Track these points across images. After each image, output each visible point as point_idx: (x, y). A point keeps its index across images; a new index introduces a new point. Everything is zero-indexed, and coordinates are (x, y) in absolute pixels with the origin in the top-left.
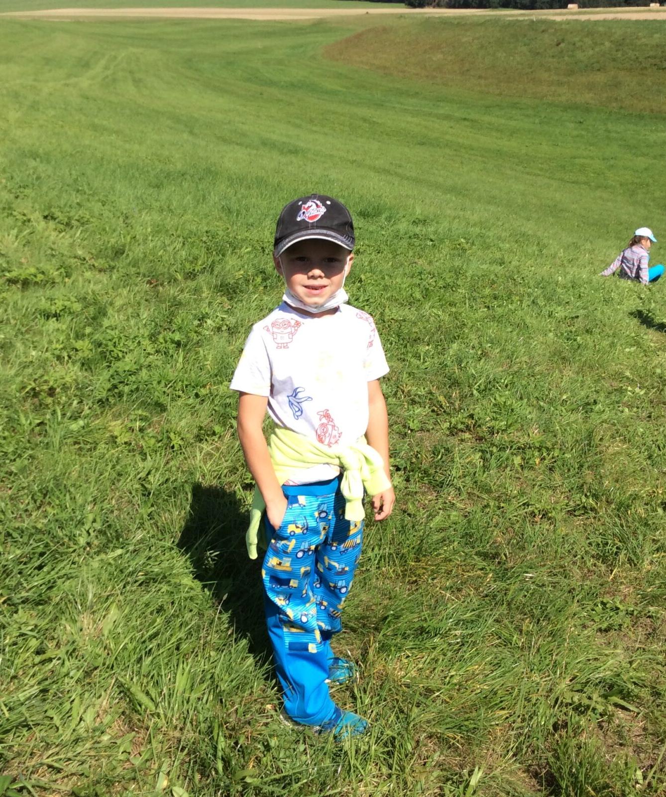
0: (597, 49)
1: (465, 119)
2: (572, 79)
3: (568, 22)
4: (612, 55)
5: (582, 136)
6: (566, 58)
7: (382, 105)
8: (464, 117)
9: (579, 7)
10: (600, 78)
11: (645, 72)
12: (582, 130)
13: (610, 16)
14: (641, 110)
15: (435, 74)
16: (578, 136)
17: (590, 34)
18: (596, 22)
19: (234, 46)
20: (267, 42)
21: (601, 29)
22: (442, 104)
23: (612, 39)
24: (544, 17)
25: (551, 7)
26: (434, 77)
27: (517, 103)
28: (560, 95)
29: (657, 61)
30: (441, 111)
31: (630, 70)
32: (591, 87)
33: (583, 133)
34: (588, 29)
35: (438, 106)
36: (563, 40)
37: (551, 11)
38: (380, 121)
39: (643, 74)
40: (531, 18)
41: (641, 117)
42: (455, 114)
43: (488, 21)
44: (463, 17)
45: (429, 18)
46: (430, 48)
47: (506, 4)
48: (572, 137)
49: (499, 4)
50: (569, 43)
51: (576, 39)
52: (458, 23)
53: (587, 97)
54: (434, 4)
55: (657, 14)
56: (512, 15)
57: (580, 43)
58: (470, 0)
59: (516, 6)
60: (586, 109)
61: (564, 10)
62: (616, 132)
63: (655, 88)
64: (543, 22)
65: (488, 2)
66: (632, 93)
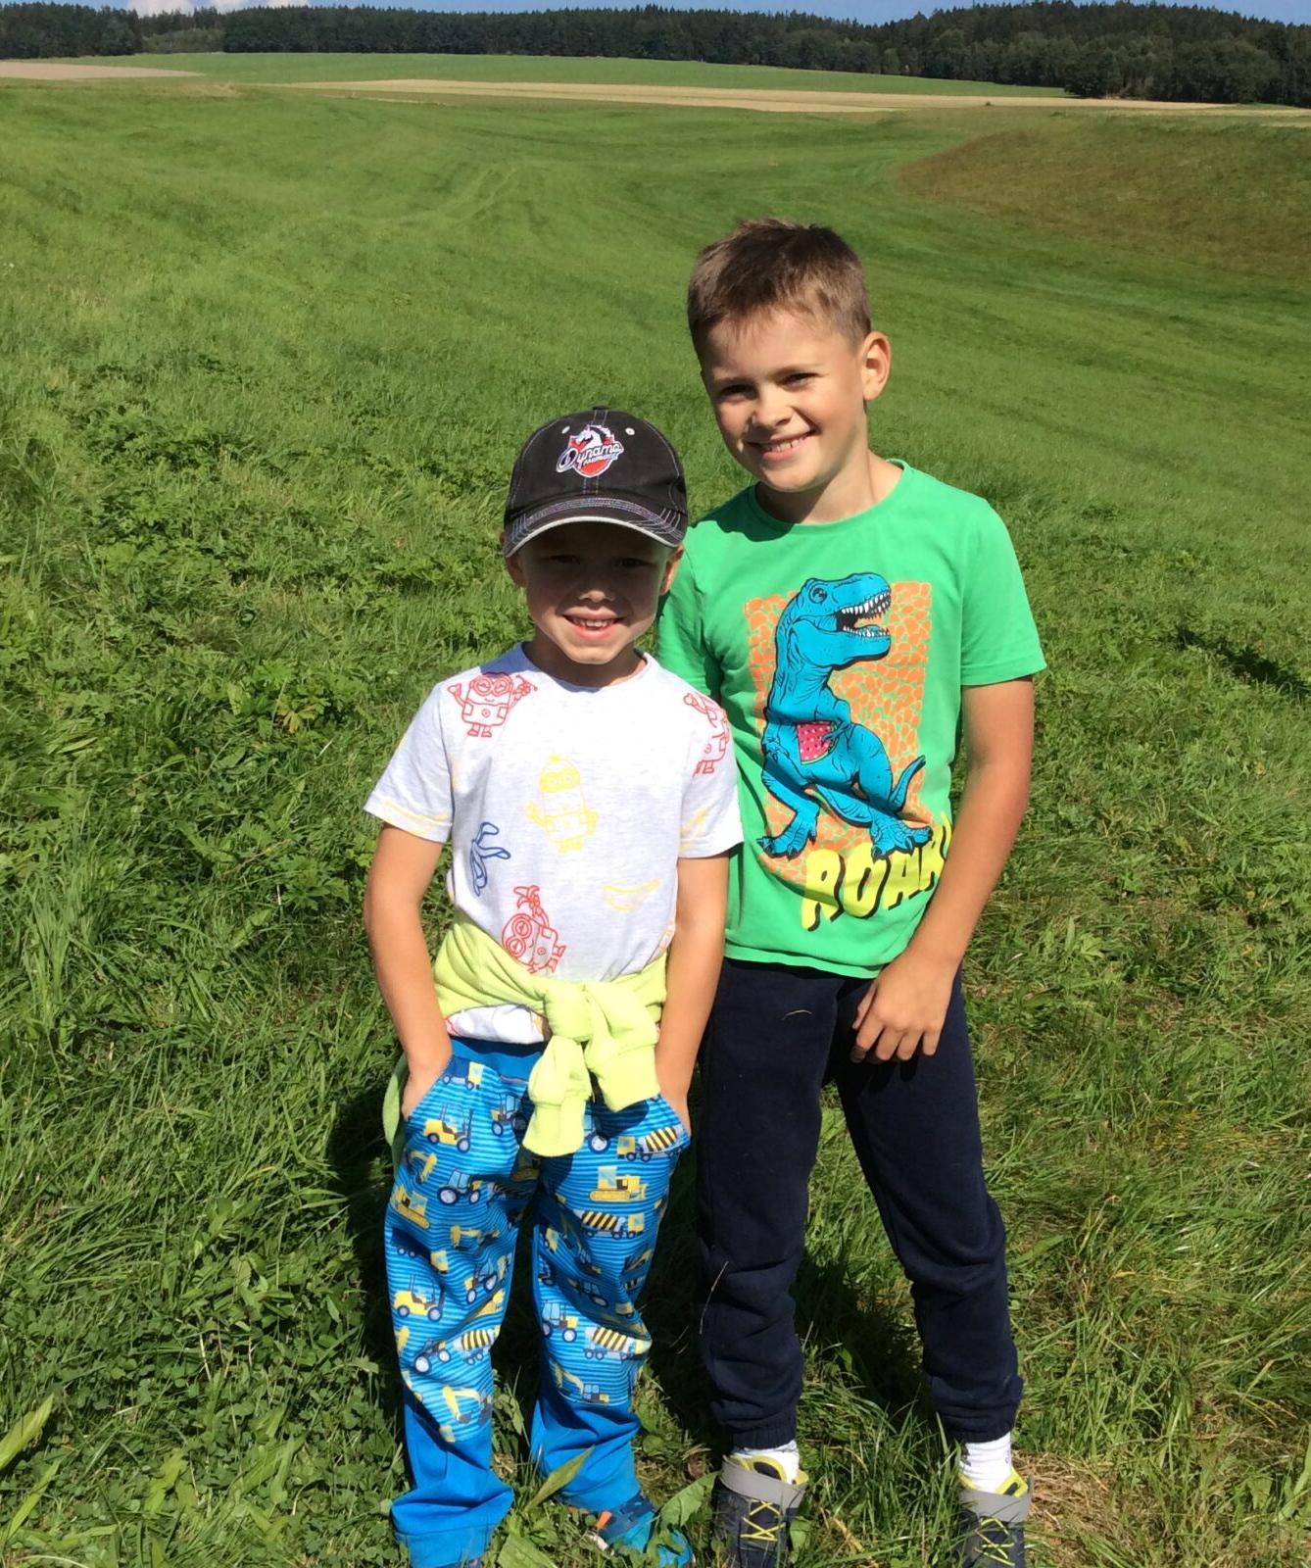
1: (1176, 318)
8: (1173, 314)
15: (1119, 226)
19: (725, 160)
20: (790, 155)
22: (1129, 286)
26: (1119, 234)
27: (1285, 292)
30: (1130, 301)
35: (1123, 291)
42: (1157, 308)
43: (1234, 128)
44: (1182, 120)
45: (1114, 118)
46: (1112, 178)
47: (1269, 95)
49: (1255, 94)
52: (1172, 131)
54: (1122, 91)
56: (1282, 118)
58: (1197, 85)
59: (1290, 101)
65: (1233, 89)
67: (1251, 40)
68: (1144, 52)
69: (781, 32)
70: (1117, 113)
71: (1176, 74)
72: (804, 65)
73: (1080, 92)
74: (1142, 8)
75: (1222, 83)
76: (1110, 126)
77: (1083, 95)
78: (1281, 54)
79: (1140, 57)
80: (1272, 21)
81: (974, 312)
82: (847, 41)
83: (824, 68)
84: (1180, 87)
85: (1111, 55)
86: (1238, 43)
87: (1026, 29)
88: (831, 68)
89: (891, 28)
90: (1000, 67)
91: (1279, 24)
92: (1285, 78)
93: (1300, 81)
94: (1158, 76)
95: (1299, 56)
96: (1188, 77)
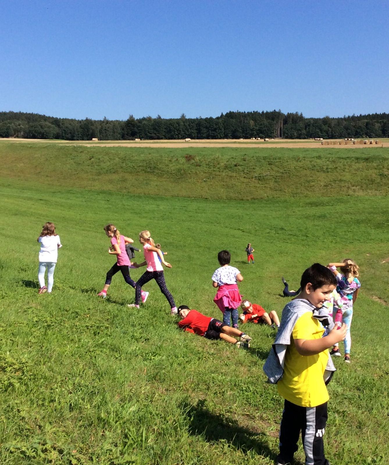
0: (112, 162)
1: (41, 200)
2: (100, 177)
3: (94, 148)
4: (120, 165)
5: (110, 208)
6: (96, 166)
8: (40, 198)
9: (98, 140)
10: (115, 177)
11: (138, 174)
12: (109, 204)
13: (117, 145)
14: (139, 194)
15: (19, 174)
16: (107, 208)
17: (107, 154)
18: (109, 148)
21: (113, 151)
22: (25, 191)
23: (119, 157)
24: (81, 145)
25: (83, 140)
27: (71, 190)
28: (94, 186)
29: (144, 168)
30: (25, 195)
31: (131, 173)
32: (111, 181)
33: (110, 206)
34: (107, 151)
35: (23, 192)
36: (93, 157)
39: (138, 175)
40: (73, 145)
41: (140, 197)
42: (35, 197)
43: (49, 146)
44: (34, 144)
45: (13, 143)
46: (16, 160)
47: (57, 137)
48: (105, 209)
49: (53, 137)
50: (97, 159)
51: (100, 157)
52: (31, 147)
53: (110, 187)
54: (14, 136)
55: (141, 144)
56: (62, 143)
57: (102, 159)
58: (36, 134)
59: (63, 138)
60: (110, 193)
61: (90, 141)
62: (128, 205)
63: (145, 182)
64: (81, 147)
65: (47, 136)
66: (134, 185)
67: (49, 122)
68: (19, 125)
70: (14, 142)
71: (30, 131)
74: (17, 113)
75: (43, 134)
76: (12, 146)
77: (3, 137)
78: (59, 126)
79: (19, 127)
80: (55, 117)
84: (31, 135)
85: (9, 126)
86: (46, 123)
91: (57, 118)
92: (61, 133)
93: (65, 133)
94: (25, 132)
95: (63, 127)
96: (33, 132)
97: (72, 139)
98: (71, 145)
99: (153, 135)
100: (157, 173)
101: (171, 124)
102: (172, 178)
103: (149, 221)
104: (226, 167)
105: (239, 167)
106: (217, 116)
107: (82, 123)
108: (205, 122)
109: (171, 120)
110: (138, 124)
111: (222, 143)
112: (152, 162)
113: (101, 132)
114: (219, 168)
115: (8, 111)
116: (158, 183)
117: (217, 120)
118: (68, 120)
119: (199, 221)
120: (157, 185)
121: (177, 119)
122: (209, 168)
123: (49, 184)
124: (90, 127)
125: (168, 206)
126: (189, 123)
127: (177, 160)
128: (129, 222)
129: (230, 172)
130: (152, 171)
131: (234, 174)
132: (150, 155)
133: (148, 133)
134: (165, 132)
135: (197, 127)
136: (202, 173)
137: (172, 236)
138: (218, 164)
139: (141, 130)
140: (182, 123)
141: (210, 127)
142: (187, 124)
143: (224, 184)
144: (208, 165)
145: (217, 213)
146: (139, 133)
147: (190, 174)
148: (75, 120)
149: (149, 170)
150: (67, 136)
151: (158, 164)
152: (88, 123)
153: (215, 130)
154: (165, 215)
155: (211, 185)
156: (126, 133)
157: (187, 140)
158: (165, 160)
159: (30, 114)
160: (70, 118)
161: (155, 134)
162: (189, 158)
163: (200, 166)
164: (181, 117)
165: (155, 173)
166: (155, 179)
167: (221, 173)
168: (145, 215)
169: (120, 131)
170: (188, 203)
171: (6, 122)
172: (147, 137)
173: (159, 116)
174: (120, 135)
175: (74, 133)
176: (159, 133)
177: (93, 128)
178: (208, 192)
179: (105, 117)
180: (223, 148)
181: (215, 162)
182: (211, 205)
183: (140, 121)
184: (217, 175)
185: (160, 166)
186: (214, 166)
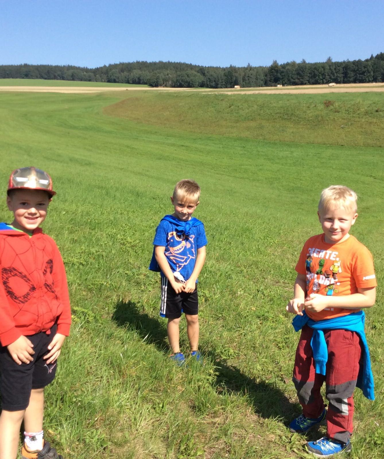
0: (250, 109)
1: (183, 146)
2: (238, 124)
3: (234, 95)
4: (258, 112)
5: (245, 154)
6: (235, 114)
7: (137, 139)
9: (241, 87)
10: (253, 124)
11: (276, 121)
12: (245, 151)
13: (257, 92)
14: (275, 140)
15: (165, 122)
16: (242, 154)
17: (246, 101)
18: (249, 95)
20: (71, 105)
21: (252, 99)
22: (170, 138)
23: (258, 104)
24: (223, 92)
25: (226, 87)
27: (210, 137)
28: (232, 133)
29: (282, 115)
30: (170, 142)
31: (268, 120)
32: (248, 129)
33: (245, 152)
34: (246, 99)
35: (168, 139)
36: (232, 105)
37: (226, 89)
38: (136, 147)
39: (274, 122)
40: (215, 93)
41: (275, 144)
42: (177, 143)
43: (193, 95)
44: (179, 93)
45: (161, 93)
46: (162, 109)
47: (202, 85)
48: (240, 155)
49: (198, 85)
50: (236, 106)
51: (239, 104)
52: (177, 96)
53: (247, 134)
54: (163, 85)
55: (281, 91)
56: (205, 92)
57: (242, 106)
58: (183, 83)
59: (207, 87)
60: (247, 140)
61: (233, 89)
62: (262, 152)
63: (281, 129)
64: (222, 95)
65: (193, 84)
66: (270, 132)
67: (195, 71)
68: (168, 75)
69: (65, 71)
70: (162, 91)
71: (177, 80)
72: (73, 80)
73: (151, 86)
74: (166, 63)
75: (189, 83)
76: (160, 95)
77: (152, 86)
78: (204, 74)
80: (201, 66)
81: (128, 147)
82: (85, 73)
83: (79, 80)
84: (178, 84)
85: (159, 76)
86: (192, 72)
87: (135, 69)
88: (81, 80)
89: (97, 70)
90: (129, 79)
91: (202, 67)
92: (205, 81)
93: (210, 81)
94: (172, 81)
95: (208, 75)
96: (180, 81)
97: (216, 87)
98: (213, 93)
99: (297, 80)
100: (294, 120)
101: (315, 68)
102: (308, 124)
103: (280, 166)
104: (366, 113)
105: (381, 113)
106: (367, 58)
107: (226, 71)
108: (352, 65)
109: (316, 64)
110: (282, 70)
111: (368, 87)
112: (290, 109)
113: (244, 80)
114: (359, 114)
115: (157, 61)
116: (295, 130)
117: (366, 62)
118: (213, 67)
119: (330, 167)
120: (293, 132)
121: (323, 63)
122: (348, 114)
123: (191, 132)
124: (234, 74)
125: (302, 152)
126: (336, 66)
127: (316, 106)
128: (261, 167)
129: (370, 118)
130: (289, 118)
131: (375, 120)
132: (289, 102)
133: (291, 79)
134: (309, 77)
135: (343, 70)
136: (340, 120)
137: (301, 181)
138: (358, 110)
139: (284, 75)
140: (328, 67)
141: (358, 70)
142: (333, 68)
143: (363, 130)
144: (348, 111)
145: (351, 160)
146: (282, 79)
147: (327, 120)
148: (220, 68)
149: (286, 117)
150: (212, 84)
151: (296, 111)
152: (232, 70)
153: (363, 73)
154: (298, 161)
155: (349, 132)
156: (269, 79)
157: (331, 84)
158: (303, 106)
159: (177, 63)
160: (215, 66)
161: (299, 79)
162: (328, 104)
163: (338, 112)
164: (327, 60)
165: (292, 120)
166: (292, 126)
167: (360, 119)
168: (277, 161)
169: (263, 78)
170: (322, 150)
171: (156, 72)
172: (290, 83)
173: (303, 60)
174: (262, 82)
175: (218, 81)
176: (303, 79)
177: (237, 75)
178: (345, 138)
179: (249, 64)
180: (367, 93)
181: (355, 108)
182: (346, 152)
183: (284, 66)
184: (356, 122)
185: (298, 112)
186: (354, 112)
